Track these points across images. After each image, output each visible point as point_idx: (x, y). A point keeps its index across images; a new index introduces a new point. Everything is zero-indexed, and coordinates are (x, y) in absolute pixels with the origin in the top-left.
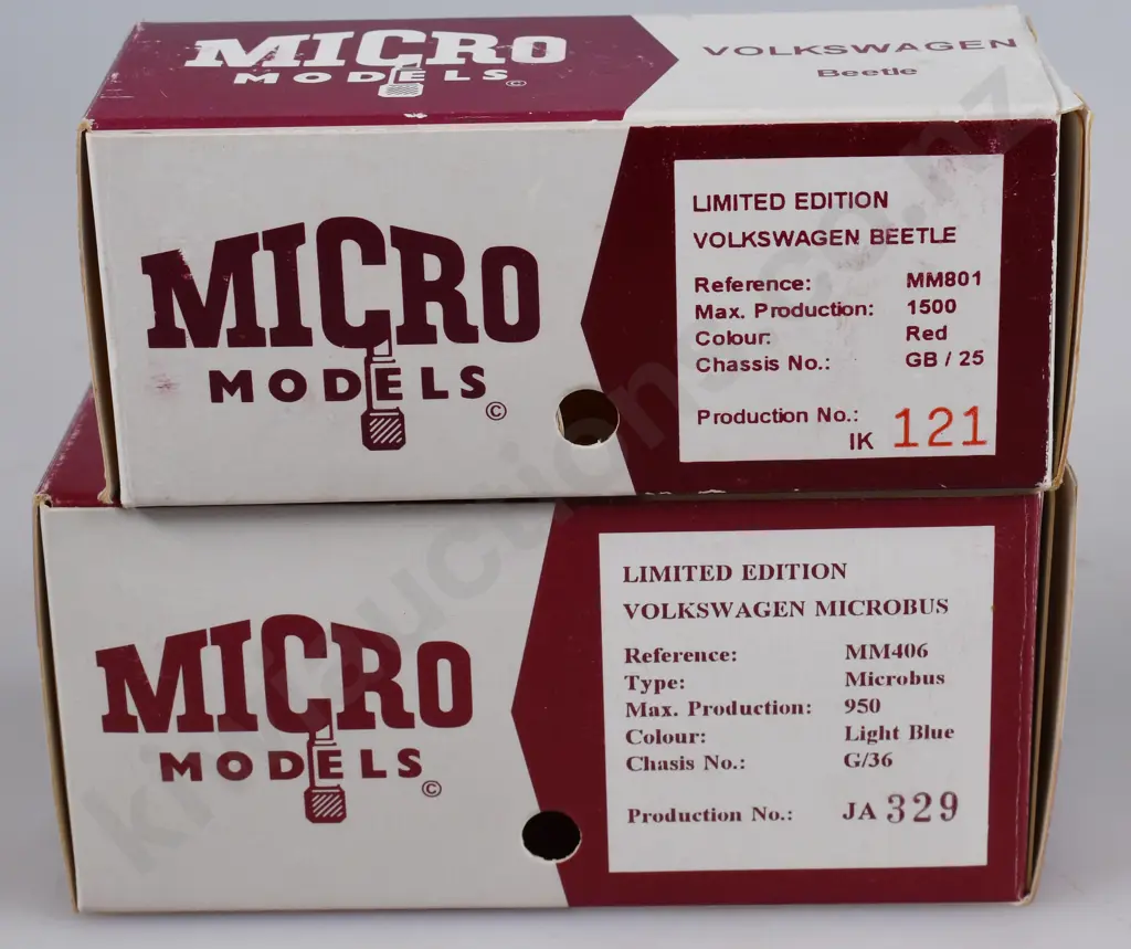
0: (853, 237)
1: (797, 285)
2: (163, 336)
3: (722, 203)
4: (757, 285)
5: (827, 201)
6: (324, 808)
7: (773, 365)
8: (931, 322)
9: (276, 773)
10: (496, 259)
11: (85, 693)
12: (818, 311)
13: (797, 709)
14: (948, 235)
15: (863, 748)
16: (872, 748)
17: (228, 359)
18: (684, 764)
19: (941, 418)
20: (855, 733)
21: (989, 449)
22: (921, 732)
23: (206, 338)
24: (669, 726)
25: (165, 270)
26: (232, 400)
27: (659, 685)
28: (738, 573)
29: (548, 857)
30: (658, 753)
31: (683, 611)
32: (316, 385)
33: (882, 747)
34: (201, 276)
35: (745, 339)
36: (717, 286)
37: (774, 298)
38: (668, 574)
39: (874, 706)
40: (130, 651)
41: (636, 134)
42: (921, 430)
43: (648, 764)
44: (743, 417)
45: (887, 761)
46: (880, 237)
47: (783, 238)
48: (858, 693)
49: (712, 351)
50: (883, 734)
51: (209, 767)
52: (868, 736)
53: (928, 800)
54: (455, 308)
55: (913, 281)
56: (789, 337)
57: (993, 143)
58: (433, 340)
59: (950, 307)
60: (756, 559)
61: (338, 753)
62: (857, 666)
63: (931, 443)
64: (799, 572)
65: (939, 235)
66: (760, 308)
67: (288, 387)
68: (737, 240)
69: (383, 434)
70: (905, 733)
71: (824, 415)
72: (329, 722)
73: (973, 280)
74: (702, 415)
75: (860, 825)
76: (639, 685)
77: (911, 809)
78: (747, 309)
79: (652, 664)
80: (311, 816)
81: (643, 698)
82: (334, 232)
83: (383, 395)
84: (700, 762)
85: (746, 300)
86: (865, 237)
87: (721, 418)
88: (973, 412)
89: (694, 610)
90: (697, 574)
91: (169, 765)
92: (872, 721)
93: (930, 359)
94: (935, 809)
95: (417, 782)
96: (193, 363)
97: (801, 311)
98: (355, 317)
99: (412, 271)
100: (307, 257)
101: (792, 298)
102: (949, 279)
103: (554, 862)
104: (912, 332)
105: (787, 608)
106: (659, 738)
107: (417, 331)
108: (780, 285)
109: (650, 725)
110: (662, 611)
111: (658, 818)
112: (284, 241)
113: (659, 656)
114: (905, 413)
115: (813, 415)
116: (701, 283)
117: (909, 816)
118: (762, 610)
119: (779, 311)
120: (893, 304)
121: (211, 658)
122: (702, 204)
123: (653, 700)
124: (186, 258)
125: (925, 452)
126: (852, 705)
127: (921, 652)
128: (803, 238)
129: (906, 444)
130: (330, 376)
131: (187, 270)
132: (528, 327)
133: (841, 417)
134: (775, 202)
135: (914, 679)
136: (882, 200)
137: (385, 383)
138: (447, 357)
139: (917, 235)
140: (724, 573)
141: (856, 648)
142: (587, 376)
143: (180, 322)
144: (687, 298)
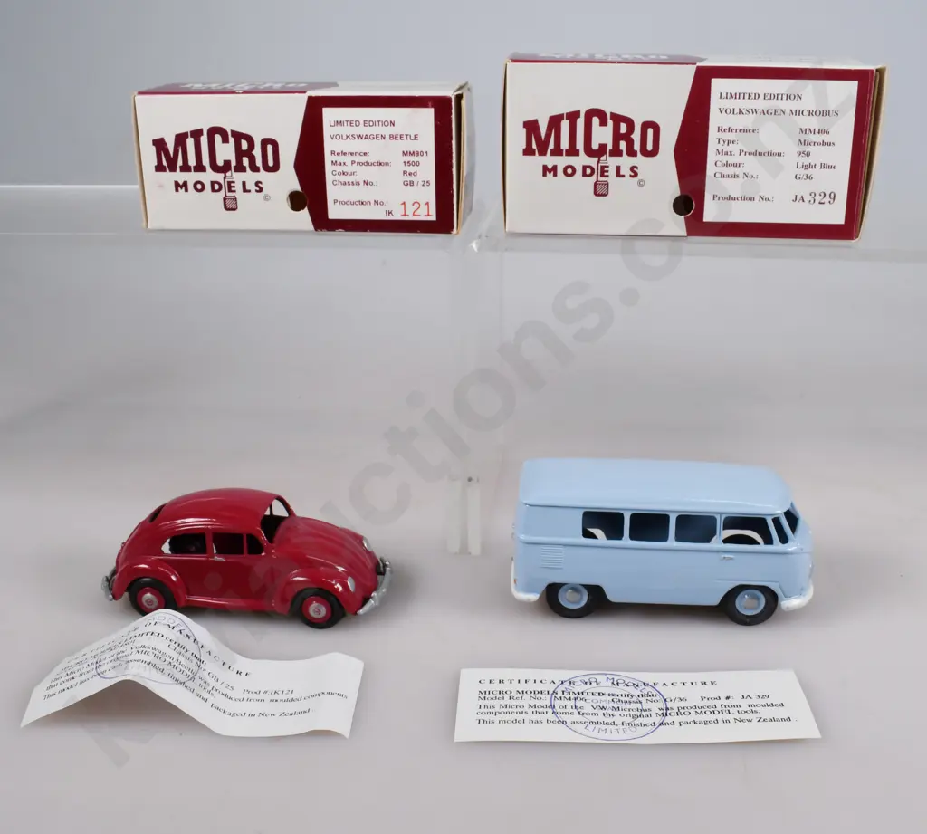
0: (383, 137)
1: (365, 154)
2: (159, 168)
3: (339, 123)
4: (352, 154)
5: (374, 124)
6: (600, 191)
7: (358, 183)
8: (411, 169)
9: (584, 175)
10: (265, 142)
11: (517, 138)
12: (373, 164)
13: (779, 154)
14: (416, 137)
15: (802, 172)
16: (806, 172)
17: (180, 176)
18: (735, 176)
19: (417, 205)
20: (800, 165)
21: (434, 218)
22: (825, 166)
23: (173, 169)
24: (731, 160)
25: (159, 144)
26: (182, 191)
27: (729, 142)
28: (762, 97)
29: (681, 215)
30: (727, 171)
31: (740, 112)
32: (208, 187)
33: (810, 172)
34: (171, 146)
35: (348, 174)
36: (338, 154)
37: (357, 159)
38: (735, 96)
39: (808, 154)
40: (535, 122)
41: (310, 98)
42: (410, 210)
43: (722, 176)
44: (349, 203)
45: (811, 178)
46: (393, 137)
47: (360, 137)
48: (803, 148)
49: (337, 178)
50: (810, 166)
51: (560, 171)
52: (805, 167)
53: (825, 195)
54: (252, 159)
55: (405, 154)
56: (363, 173)
57: (430, 104)
58: (245, 171)
59: (417, 164)
60: (768, 91)
61: (608, 167)
62: (803, 137)
63: (414, 215)
64: (785, 97)
65: (412, 138)
66: (353, 162)
67: (199, 186)
68: (345, 137)
69: (230, 205)
70: (818, 166)
71: (376, 203)
72: (606, 153)
73: (425, 154)
74: (335, 201)
75: (799, 204)
76: (722, 142)
77: (818, 198)
78: (349, 163)
79: (727, 133)
80: (596, 194)
81: (722, 148)
82: (213, 131)
83: (230, 191)
84: (741, 175)
85: (348, 159)
86: (387, 137)
87: (341, 203)
88: (427, 203)
89: (744, 111)
90: (747, 96)
91: (546, 170)
92: (806, 160)
93: (412, 183)
94: (827, 199)
95: (636, 179)
96: (169, 177)
97: (366, 164)
98: (220, 163)
99: (238, 146)
100: (204, 140)
101: (363, 159)
102: (417, 154)
103: (683, 217)
104: (405, 173)
105: (779, 112)
106: (727, 165)
107: (240, 168)
108: (359, 154)
109: (724, 159)
110: (732, 111)
111: (724, 198)
112: (197, 134)
113: (730, 130)
114: (404, 203)
115: (372, 202)
116: (333, 153)
117: (817, 202)
118: (770, 112)
119: (359, 163)
120: (398, 163)
121: (565, 125)
122: (332, 124)
123: (726, 148)
124: (166, 140)
125: (411, 218)
126: (799, 153)
127: (827, 132)
128: (367, 137)
129: (405, 215)
130: (213, 183)
131: (166, 144)
132: (276, 168)
133: (382, 204)
134: (357, 123)
135: (824, 143)
136: (393, 124)
137: (230, 187)
138: (250, 177)
139: (405, 137)
140: (757, 96)
141: (803, 130)
142: (297, 187)
143: (165, 163)
144: (328, 158)
